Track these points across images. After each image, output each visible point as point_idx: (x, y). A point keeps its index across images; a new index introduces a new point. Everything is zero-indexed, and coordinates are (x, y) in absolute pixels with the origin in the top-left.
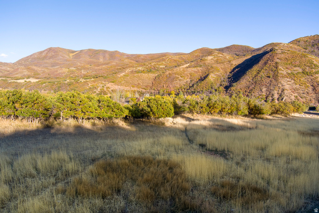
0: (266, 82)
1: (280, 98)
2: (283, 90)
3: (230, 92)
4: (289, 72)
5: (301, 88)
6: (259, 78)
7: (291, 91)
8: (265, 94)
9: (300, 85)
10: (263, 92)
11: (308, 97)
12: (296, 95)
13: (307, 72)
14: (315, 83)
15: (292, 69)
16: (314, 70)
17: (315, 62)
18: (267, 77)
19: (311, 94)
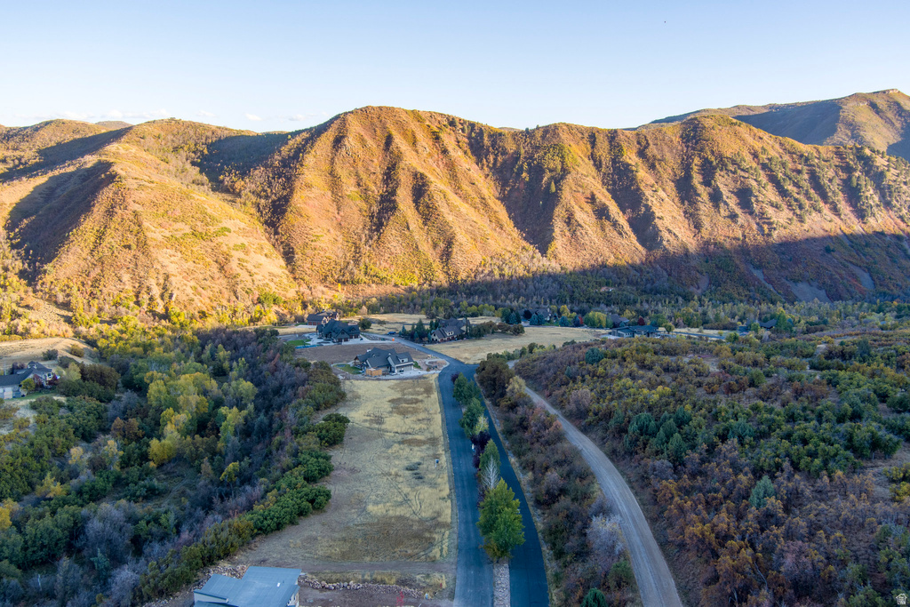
0: (125, 261)
1: (166, 295)
2: (167, 277)
3: (47, 290)
4: (168, 234)
5: (197, 268)
6: (106, 249)
7: (181, 276)
8: (131, 288)
9: (194, 262)
10: (124, 284)
11: (214, 285)
12: (192, 283)
13: (201, 233)
14: (221, 257)
15: (171, 228)
16: (212, 229)
17: (209, 211)
18: (125, 247)
19: (218, 279)
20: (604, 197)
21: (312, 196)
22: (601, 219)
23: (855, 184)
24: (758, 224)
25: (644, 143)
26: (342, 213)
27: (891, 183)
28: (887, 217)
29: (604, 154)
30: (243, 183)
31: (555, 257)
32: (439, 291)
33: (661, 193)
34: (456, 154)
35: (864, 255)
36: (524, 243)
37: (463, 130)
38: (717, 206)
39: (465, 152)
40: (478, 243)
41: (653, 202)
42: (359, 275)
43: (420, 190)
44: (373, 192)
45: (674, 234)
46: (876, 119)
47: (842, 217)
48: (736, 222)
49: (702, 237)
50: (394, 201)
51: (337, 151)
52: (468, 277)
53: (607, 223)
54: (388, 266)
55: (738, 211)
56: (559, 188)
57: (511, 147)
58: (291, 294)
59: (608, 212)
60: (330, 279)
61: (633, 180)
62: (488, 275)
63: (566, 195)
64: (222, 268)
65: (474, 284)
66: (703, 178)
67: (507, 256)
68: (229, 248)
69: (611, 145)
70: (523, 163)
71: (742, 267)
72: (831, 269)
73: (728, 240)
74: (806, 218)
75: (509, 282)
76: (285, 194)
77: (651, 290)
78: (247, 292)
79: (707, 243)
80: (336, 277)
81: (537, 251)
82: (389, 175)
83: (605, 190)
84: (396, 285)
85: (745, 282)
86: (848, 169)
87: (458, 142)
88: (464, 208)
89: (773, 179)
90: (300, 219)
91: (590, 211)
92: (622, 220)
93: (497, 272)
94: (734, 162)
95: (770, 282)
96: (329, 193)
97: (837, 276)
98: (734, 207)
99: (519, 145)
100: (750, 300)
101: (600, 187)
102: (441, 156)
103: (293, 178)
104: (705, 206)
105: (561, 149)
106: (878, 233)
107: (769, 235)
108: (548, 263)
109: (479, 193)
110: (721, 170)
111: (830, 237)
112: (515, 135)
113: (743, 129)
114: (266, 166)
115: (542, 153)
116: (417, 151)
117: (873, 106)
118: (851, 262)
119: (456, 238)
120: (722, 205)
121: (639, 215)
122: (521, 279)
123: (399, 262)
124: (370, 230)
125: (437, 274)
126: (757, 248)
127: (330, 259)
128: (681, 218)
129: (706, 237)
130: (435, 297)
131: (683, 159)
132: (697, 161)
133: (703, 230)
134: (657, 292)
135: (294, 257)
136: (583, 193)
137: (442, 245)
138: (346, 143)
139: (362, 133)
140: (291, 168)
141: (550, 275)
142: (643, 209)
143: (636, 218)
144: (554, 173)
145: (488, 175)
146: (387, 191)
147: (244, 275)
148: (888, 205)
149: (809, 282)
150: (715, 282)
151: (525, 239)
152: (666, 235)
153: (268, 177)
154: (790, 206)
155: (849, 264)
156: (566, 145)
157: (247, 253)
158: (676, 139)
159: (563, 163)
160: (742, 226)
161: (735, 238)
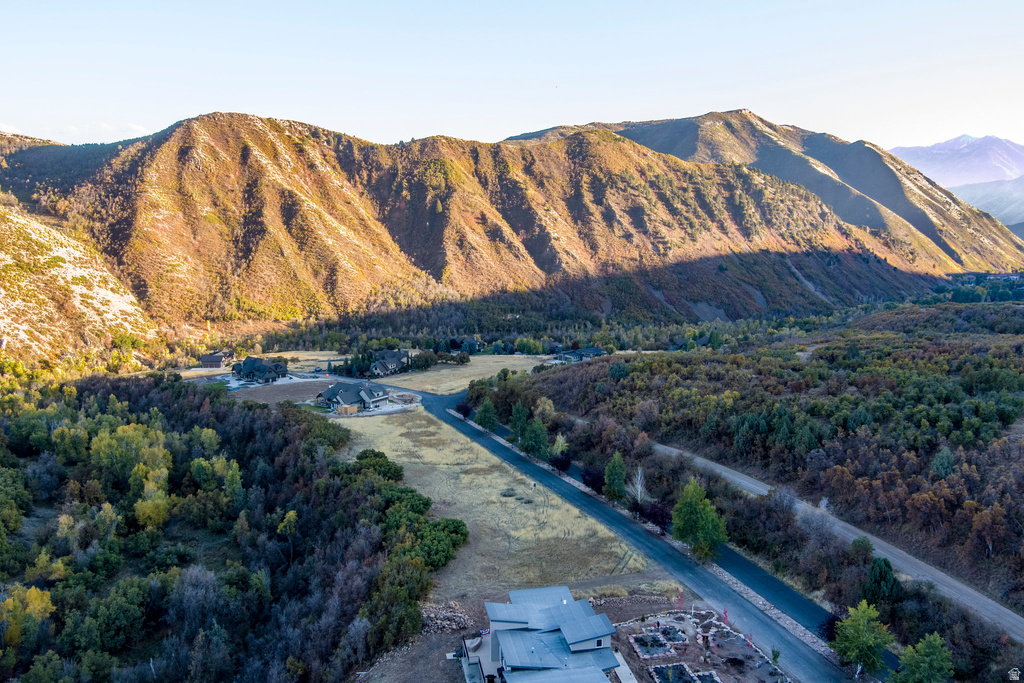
5: (29, 308)
7: (10, 319)
9: (24, 300)
11: (53, 328)
12: (26, 326)
13: (28, 264)
14: (58, 293)
16: (42, 259)
17: (34, 237)
19: (59, 320)
20: (495, 217)
21: (160, 217)
22: (495, 241)
23: (738, 202)
24: (653, 243)
25: (529, 159)
26: (199, 238)
27: (769, 201)
28: (769, 235)
29: (489, 171)
30: (67, 203)
31: (451, 283)
32: (329, 325)
33: (553, 212)
34: (325, 169)
35: (754, 273)
36: (415, 269)
37: (328, 142)
38: (611, 227)
39: (334, 168)
40: (365, 270)
41: (546, 221)
42: (231, 309)
43: (290, 210)
44: (234, 212)
45: (572, 256)
46: (732, 140)
47: (730, 235)
48: (631, 242)
49: (599, 258)
50: (262, 223)
51: (184, 164)
52: (359, 308)
53: (502, 245)
54: (263, 299)
55: (632, 230)
56: (446, 208)
57: (386, 162)
58: (151, 334)
59: (502, 233)
60: (195, 315)
61: (523, 198)
62: (382, 305)
63: (455, 214)
64: (61, 307)
65: (369, 316)
66: (594, 197)
67: (399, 284)
68: (67, 282)
69: (495, 161)
70: (402, 179)
71: (643, 288)
72: (726, 288)
73: (626, 261)
74: (698, 236)
75: (408, 312)
76: (125, 215)
77: (557, 316)
78: (97, 335)
79: (605, 265)
80: (203, 313)
81: (431, 277)
82: (251, 192)
83: (494, 210)
84: (276, 321)
85: (647, 304)
86: (730, 187)
87: (325, 156)
88: (343, 230)
89: (662, 197)
90: (150, 246)
91: (482, 232)
92: (517, 242)
93: (391, 302)
94: (623, 180)
95: (672, 303)
96: (181, 215)
97: (733, 295)
98: (628, 226)
99: (395, 160)
100: (656, 321)
101: (489, 206)
102: (308, 172)
103: (134, 197)
104: (599, 227)
105: (443, 165)
106: (763, 250)
107: (665, 255)
108: (445, 290)
109: (356, 213)
110: (611, 188)
111: (721, 256)
112: (388, 149)
113: (627, 145)
114: (94, 182)
115: (422, 169)
116: (280, 166)
117: (728, 126)
118: (743, 281)
119: (340, 264)
120: (615, 224)
121: (533, 236)
122: (420, 307)
123: (276, 293)
124: (236, 257)
125: (323, 306)
126: (655, 269)
127: (192, 292)
128: (576, 239)
129: (604, 258)
130: (325, 332)
131: (571, 176)
132: (586, 178)
133: (600, 251)
134: (563, 318)
135: (147, 291)
136: (473, 213)
137: (324, 273)
138: (195, 155)
139: (213, 144)
140: (128, 184)
141: (450, 304)
142: (537, 230)
143: (531, 239)
144: (438, 191)
145: (363, 193)
146: (250, 212)
147: (91, 315)
148: (769, 223)
149: (708, 301)
150: (619, 306)
151: (415, 264)
152: (564, 257)
153: (100, 196)
154: (681, 224)
155: (742, 283)
156: (448, 161)
157: (90, 287)
158: (563, 156)
159: (446, 179)
160: (637, 246)
161: (632, 259)
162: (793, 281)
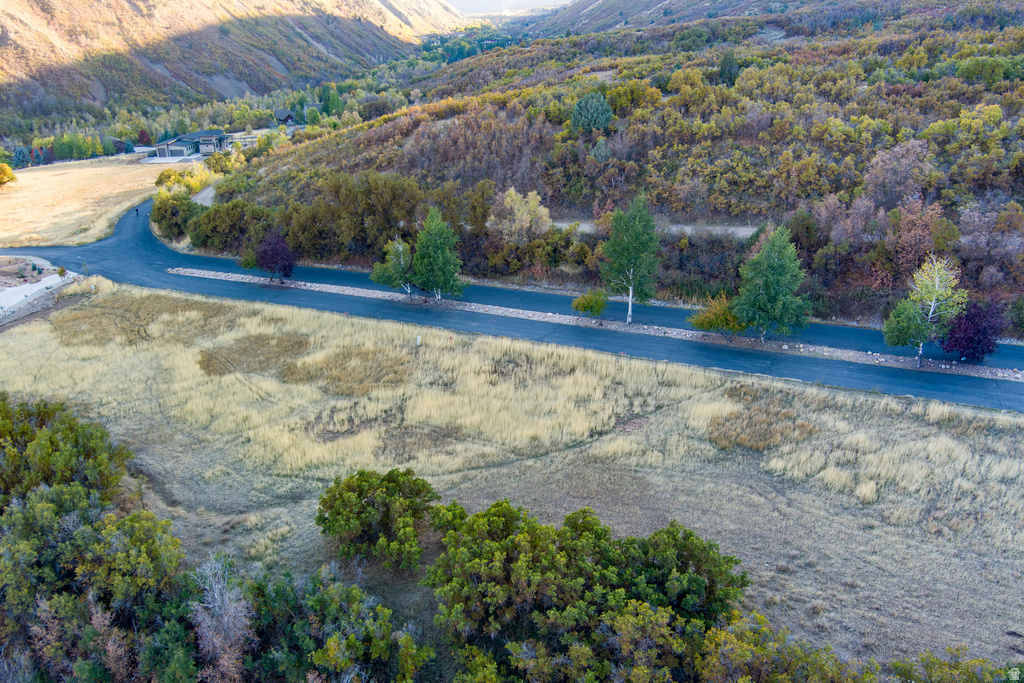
35: (260, 35)
45: (21, 21)
49: (60, 25)
71: (137, 61)
72: (239, 54)
77: (36, 110)
85: (152, 83)
97: (250, 63)
107: (150, 16)
118: (252, 45)
129: (67, 24)
133: (57, 13)
149: (224, 73)
155: (254, 48)
161: (108, 24)
162: (301, 42)
